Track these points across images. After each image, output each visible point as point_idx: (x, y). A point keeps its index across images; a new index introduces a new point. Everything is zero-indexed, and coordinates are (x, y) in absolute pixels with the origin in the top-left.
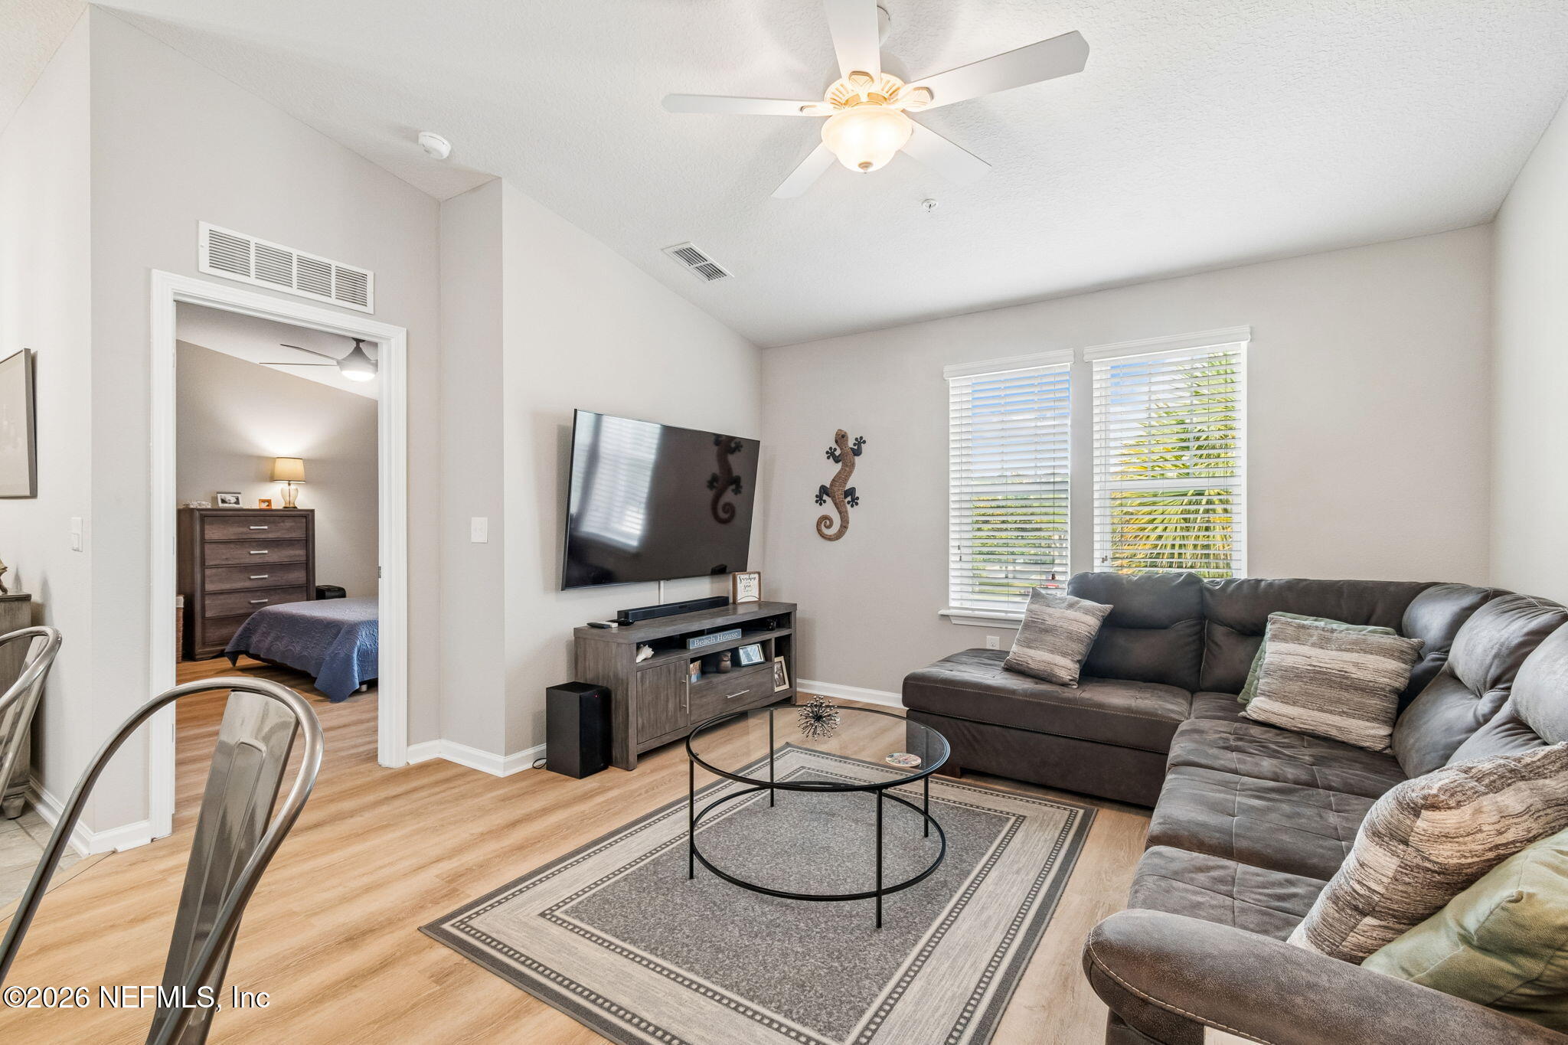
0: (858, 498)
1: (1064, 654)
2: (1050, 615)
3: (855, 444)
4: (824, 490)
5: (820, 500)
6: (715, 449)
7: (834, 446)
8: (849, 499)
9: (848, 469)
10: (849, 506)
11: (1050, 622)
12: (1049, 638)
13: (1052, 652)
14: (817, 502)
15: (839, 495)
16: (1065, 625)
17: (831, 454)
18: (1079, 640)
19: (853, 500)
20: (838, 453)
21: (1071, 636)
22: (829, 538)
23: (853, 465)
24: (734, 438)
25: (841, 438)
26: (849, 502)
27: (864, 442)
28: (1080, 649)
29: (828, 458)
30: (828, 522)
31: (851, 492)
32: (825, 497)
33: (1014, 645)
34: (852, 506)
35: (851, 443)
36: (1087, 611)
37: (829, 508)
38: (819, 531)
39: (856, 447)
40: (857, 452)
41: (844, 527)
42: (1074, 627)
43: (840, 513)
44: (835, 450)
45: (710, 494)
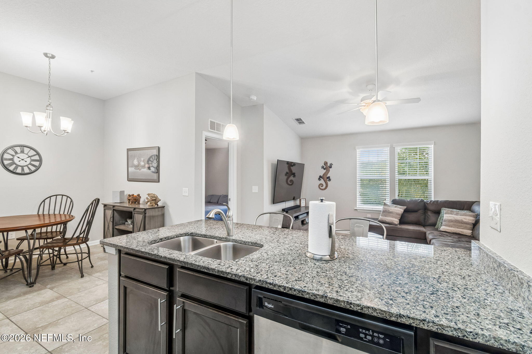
0: (331, 179)
1: (396, 218)
2: (391, 209)
3: (330, 165)
4: (320, 177)
5: (319, 179)
6: (287, 165)
7: (324, 165)
8: (328, 179)
9: (328, 171)
10: (328, 181)
11: (390, 211)
12: (391, 214)
13: (393, 218)
14: (318, 180)
15: (325, 178)
16: (395, 211)
17: (323, 167)
18: (399, 215)
19: (329, 180)
20: (325, 167)
21: (397, 214)
22: (322, 190)
23: (329, 171)
24: (293, 162)
25: (326, 163)
26: (328, 180)
27: (333, 165)
28: (399, 217)
29: (322, 168)
30: (322, 185)
31: (329, 178)
32: (321, 179)
33: (380, 216)
34: (329, 181)
35: (329, 165)
36: (400, 208)
37: (322, 181)
38: (319, 187)
39: (330, 166)
40: (331, 167)
41: (327, 186)
42: (398, 212)
43: (326, 183)
44: (324, 166)
45: (286, 177)
